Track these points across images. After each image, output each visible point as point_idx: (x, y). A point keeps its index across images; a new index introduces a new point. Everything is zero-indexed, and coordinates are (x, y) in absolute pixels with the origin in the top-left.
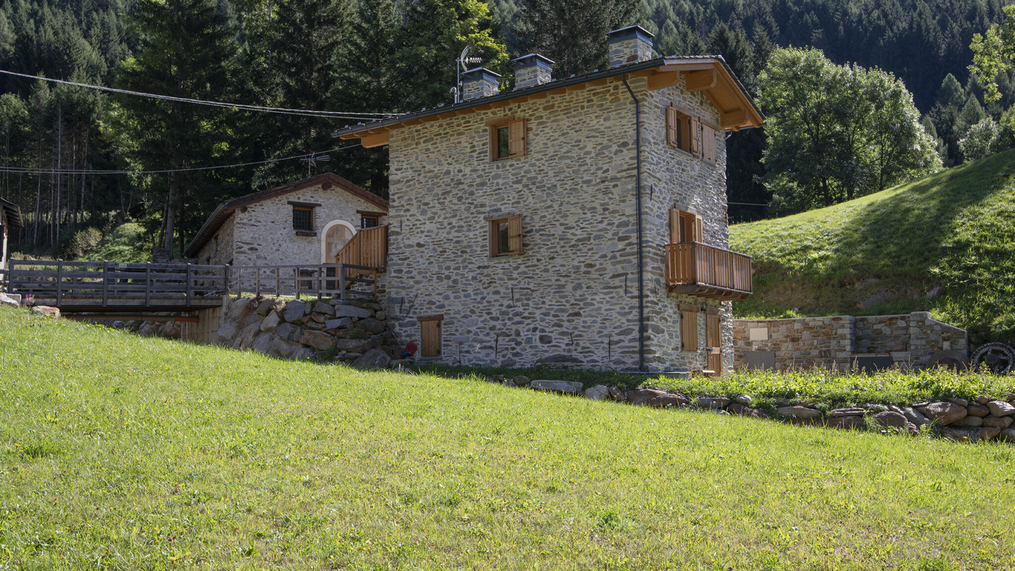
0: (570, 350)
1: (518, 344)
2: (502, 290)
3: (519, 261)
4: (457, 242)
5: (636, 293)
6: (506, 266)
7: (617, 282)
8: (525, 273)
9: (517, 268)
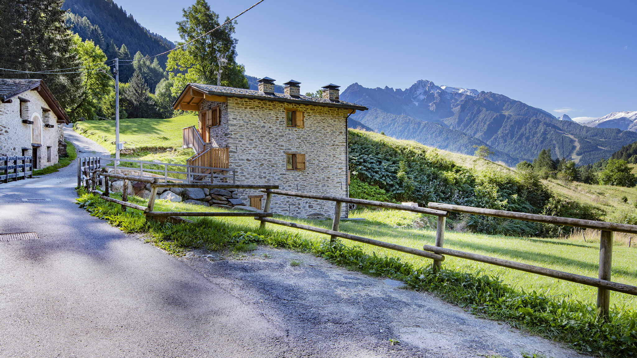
0: (320, 211)
1: (299, 208)
2: (292, 185)
3: (300, 173)
4: (269, 161)
6: (294, 175)
7: (338, 185)
8: (302, 178)
9: (299, 176)
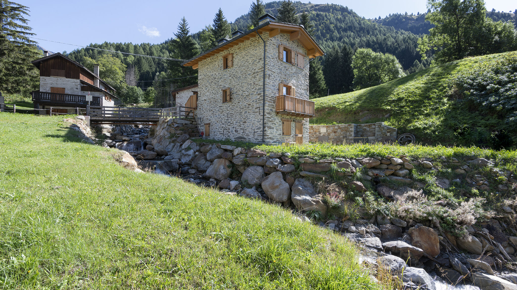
0: (243, 135)
1: (229, 132)
2: (225, 114)
3: (230, 104)
4: (214, 98)
5: (262, 114)
6: (227, 106)
7: (257, 110)
8: (231, 108)
9: (229, 107)
